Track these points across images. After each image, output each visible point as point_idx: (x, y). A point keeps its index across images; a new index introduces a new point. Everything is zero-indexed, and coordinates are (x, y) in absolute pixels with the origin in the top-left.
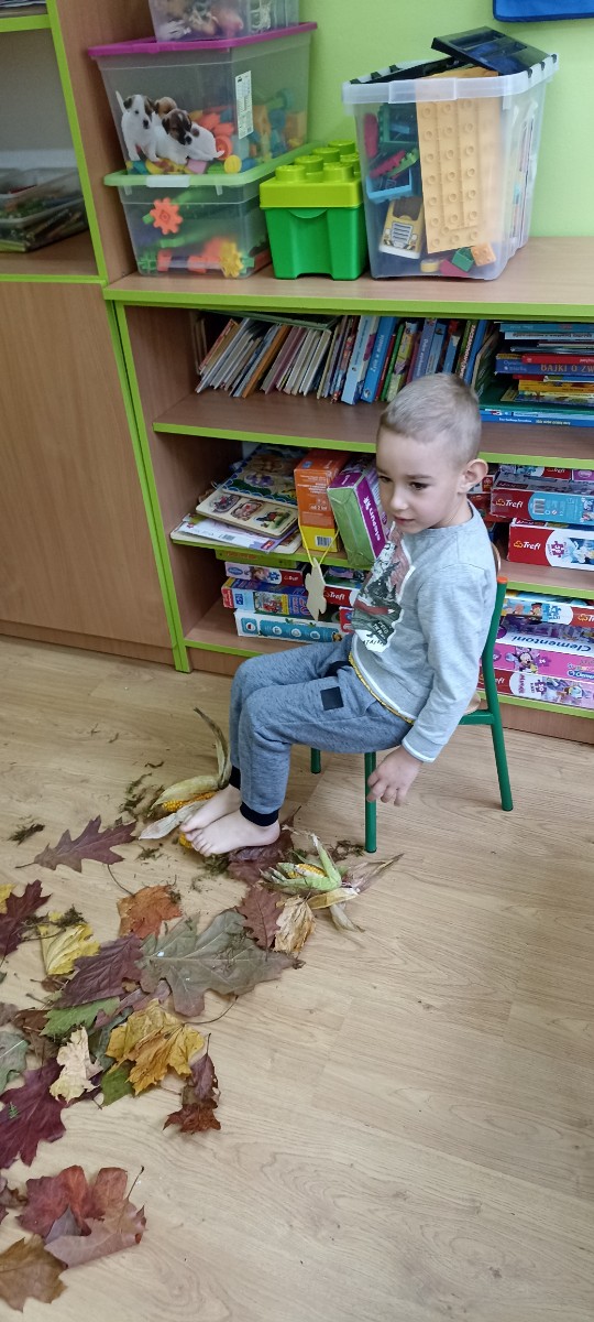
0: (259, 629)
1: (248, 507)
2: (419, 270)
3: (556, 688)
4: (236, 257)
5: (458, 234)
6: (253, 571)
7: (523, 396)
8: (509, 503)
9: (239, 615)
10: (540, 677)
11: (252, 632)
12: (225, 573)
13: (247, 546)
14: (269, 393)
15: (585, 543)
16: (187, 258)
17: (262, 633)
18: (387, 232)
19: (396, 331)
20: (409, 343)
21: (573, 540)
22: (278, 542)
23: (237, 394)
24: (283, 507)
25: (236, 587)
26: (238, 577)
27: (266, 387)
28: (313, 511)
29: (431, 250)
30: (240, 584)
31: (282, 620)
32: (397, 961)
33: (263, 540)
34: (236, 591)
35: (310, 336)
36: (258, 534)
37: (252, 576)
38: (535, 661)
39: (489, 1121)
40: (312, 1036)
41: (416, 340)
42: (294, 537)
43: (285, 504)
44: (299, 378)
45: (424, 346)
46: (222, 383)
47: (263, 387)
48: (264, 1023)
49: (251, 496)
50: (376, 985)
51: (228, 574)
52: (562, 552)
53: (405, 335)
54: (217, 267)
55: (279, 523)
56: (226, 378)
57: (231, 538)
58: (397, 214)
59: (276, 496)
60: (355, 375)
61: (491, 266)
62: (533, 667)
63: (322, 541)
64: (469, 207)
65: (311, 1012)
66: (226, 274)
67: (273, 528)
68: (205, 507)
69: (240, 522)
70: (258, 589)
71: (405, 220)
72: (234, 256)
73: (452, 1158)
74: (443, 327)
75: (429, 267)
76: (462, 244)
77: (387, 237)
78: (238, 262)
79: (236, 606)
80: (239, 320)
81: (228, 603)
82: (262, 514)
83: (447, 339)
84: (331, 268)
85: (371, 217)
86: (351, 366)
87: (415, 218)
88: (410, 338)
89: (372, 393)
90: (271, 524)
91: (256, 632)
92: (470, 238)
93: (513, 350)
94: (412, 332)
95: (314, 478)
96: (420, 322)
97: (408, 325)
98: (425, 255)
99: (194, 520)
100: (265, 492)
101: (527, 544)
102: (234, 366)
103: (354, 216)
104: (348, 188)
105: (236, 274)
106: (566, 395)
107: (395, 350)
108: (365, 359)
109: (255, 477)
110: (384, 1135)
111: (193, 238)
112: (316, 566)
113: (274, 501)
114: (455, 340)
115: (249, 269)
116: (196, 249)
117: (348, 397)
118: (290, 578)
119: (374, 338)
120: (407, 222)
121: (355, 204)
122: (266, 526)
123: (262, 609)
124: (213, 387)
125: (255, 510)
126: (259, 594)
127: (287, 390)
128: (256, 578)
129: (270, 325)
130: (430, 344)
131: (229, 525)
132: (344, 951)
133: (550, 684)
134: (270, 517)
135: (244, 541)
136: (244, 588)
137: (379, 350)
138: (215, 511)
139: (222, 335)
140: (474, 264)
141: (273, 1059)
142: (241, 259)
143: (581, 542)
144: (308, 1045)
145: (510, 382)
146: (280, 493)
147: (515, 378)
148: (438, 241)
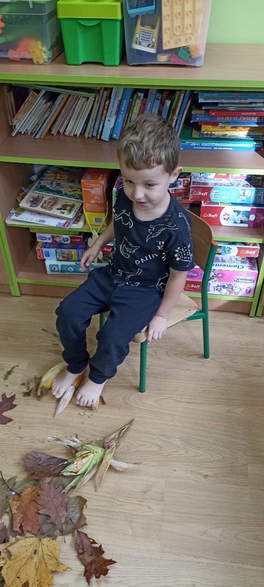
0: (60, 269)
1: (49, 202)
2: (156, 61)
3: (227, 288)
4: (41, 50)
5: (180, 38)
6: (53, 237)
7: (203, 134)
8: (200, 193)
9: (48, 262)
10: (219, 283)
11: (56, 271)
12: (36, 239)
13: (55, 225)
14: (56, 135)
15: (241, 213)
16: (7, 51)
17: (61, 271)
18: (137, 36)
19: (132, 97)
20: (139, 105)
21: (235, 211)
22: (72, 222)
23: (37, 137)
24: (71, 201)
25: (44, 247)
26: (45, 241)
27: (54, 132)
28: (93, 204)
29: (165, 48)
30: (45, 245)
31: (74, 263)
32: (182, 452)
33: (64, 222)
34: (44, 250)
35: (81, 101)
36: (58, 218)
37: (53, 241)
38: (217, 276)
39: (257, 539)
40: (150, 508)
41: (144, 104)
42: (80, 218)
43: (72, 199)
44: (75, 127)
45: (149, 106)
46: (27, 130)
47: (52, 132)
48: (121, 505)
49: (51, 194)
50: (175, 468)
51: (38, 240)
52: (229, 218)
53: (138, 101)
54: (28, 57)
55: (70, 211)
56: (29, 127)
57: (43, 221)
58: (142, 25)
59: (66, 195)
60: (109, 124)
61: (199, 58)
62: (215, 279)
63: (98, 220)
64: (188, 21)
65: (145, 492)
66: (35, 61)
67: (68, 214)
68: (23, 204)
69: (47, 211)
70: (58, 248)
71: (147, 29)
72: (41, 51)
73: (245, 566)
74: (160, 95)
75: (163, 59)
76: (182, 44)
77: (137, 38)
78: (43, 54)
79: (45, 258)
80: (38, 91)
81: (40, 257)
82: (59, 206)
83: (162, 103)
84: (103, 58)
85: (127, 26)
86: (107, 119)
87: (154, 28)
88: (140, 102)
89: (118, 134)
90: (66, 211)
91: (58, 271)
92: (187, 41)
93: (203, 108)
94: (142, 98)
95: (93, 185)
96: (146, 92)
97: (139, 94)
98: (160, 50)
99: (19, 213)
100: (59, 193)
101: (210, 215)
102: (34, 120)
103: (118, 24)
104: (116, 6)
105: (42, 62)
106: (227, 133)
107: (132, 109)
108: (115, 114)
109: (52, 183)
110: (205, 561)
111: (10, 37)
112: (95, 233)
113: (65, 197)
114: (168, 103)
115: (49, 58)
116: (12, 45)
117: (106, 137)
118: (76, 240)
119: (121, 102)
120: (149, 30)
121: (120, 17)
122: (63, 213)
123: (60, 258)
124: (21, 132)
125: (54, 204)
126: (59, 250)
127: (67, 133)
128: (55, 241)
129: (58, 94)
130: (152, 106)
131: (40, 213)
132: (152, 451)
133: (224, 287)
134: (64, 207)
135: (52, 223)
136: (49, 248)
137: (123, 109)
138: (31, 206)
139: (26, 101)
140: (191, 57)
141: (132, 528)
142: (45, 52)
143: (238, 212)
144: (148, 514)
145: (197, 127)
146: (68, 193)
147: (199, 124)
148: (169, 41)
